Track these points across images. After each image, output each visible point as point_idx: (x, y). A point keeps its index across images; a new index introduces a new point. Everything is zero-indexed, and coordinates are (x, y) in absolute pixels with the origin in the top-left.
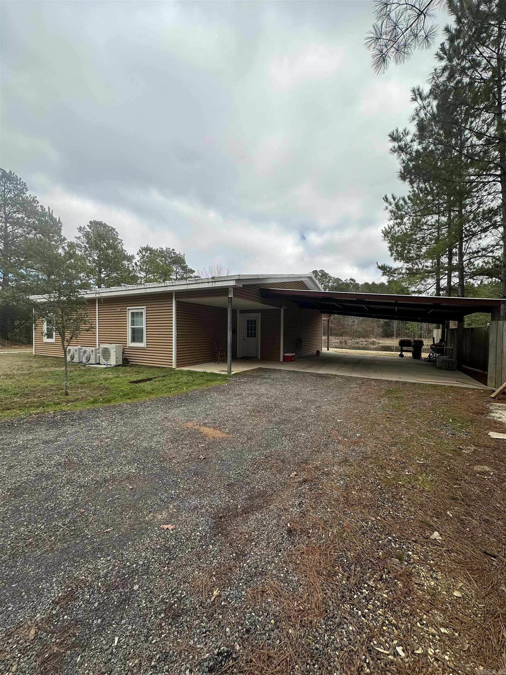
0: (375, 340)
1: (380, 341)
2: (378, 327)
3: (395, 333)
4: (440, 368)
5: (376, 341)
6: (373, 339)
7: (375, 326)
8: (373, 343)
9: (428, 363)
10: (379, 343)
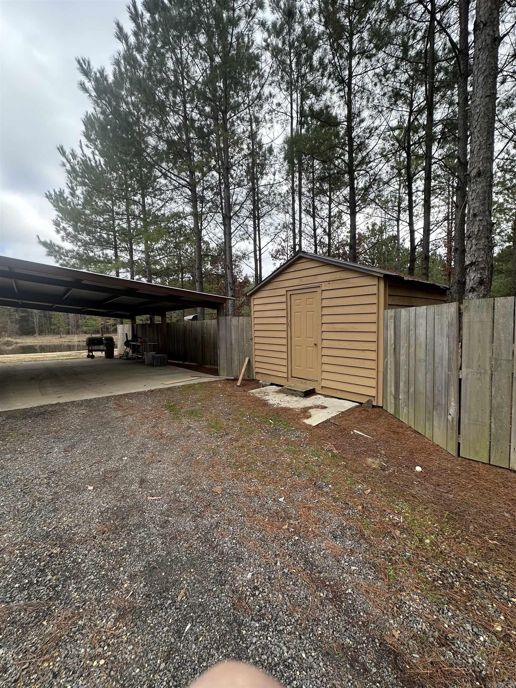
0: (9, 339)
1: (18, 341)
2: (12, 322)
3: (37, 330)
4: (151, 365)
5: (13, 340)
6: (7, 339)
7: (7, 322)
8: (8, 344)
9: (126, 361)
10: (16, 343)
